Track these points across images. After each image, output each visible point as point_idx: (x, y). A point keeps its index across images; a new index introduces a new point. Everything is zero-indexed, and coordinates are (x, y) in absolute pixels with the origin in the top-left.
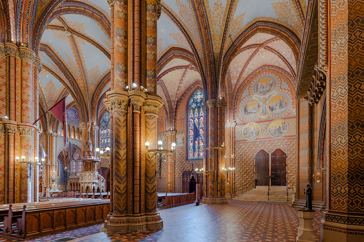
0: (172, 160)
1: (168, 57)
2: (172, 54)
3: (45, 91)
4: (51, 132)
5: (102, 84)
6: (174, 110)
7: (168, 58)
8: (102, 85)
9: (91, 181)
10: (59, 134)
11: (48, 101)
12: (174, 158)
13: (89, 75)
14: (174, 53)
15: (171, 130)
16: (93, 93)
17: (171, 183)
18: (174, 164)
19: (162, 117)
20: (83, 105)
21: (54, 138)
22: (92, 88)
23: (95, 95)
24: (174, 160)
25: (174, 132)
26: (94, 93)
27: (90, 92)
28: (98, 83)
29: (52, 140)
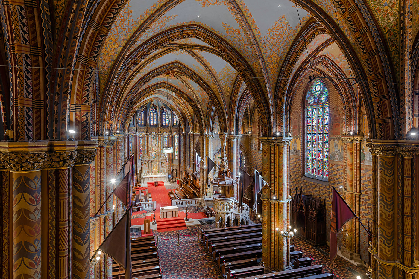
0: (354, 190)
1: (306, 35)
2: (312, 29)
3: (198, 93)
4: (206, 133)
5: (238, 81)
6: (357, 96)
7: (306, 37)
8: (237, 83)
9: (224, 212)
10: (215, 132)
11: (201, 102)
12: (358, 187)
13: (220, 78)
14: (314, 27)
15: (351, 133)
16: (229, 94)
17: (351, 231)
18: (357, 198)
19: (337, 106)
20: (220, 112)
21: (210, 139)
22: (227, 90)
23: (232, 97)
24: (358, 191)
25: (358, 138)
26: (231, 94)
27: (225, 95)
28: (234, 82)
29: (208, 141)
